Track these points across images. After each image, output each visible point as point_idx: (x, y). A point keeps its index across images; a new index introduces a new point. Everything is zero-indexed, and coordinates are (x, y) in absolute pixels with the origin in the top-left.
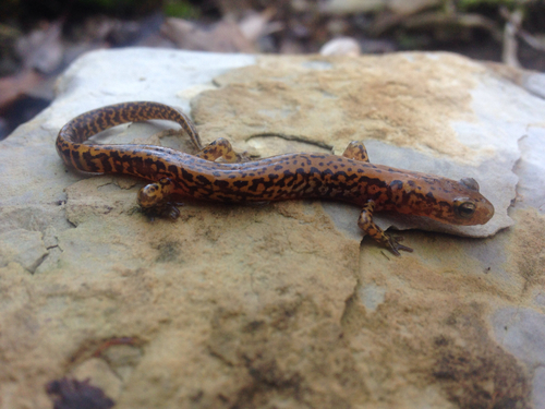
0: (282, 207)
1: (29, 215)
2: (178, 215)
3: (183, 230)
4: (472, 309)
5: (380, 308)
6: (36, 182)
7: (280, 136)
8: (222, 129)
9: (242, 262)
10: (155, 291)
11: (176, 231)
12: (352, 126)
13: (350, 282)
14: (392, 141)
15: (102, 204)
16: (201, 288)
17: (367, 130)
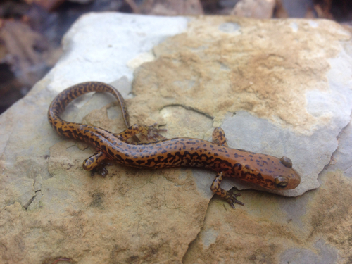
0: (167, 172)
1: (30, 164)
2: (107, 173)
3: (108, 184)
4: (269, 249)
5: (211, 246)
6: (37, 138)
7: (183, 106)
8: (146, 102)
9: (136, 212)
10: (85, 229)
11: (104, 184)
12: (232, 98)
13: (196, 230)
14: (256, 112)
15: (67, 162)
16: (109, 230)
17: (242, 103)
